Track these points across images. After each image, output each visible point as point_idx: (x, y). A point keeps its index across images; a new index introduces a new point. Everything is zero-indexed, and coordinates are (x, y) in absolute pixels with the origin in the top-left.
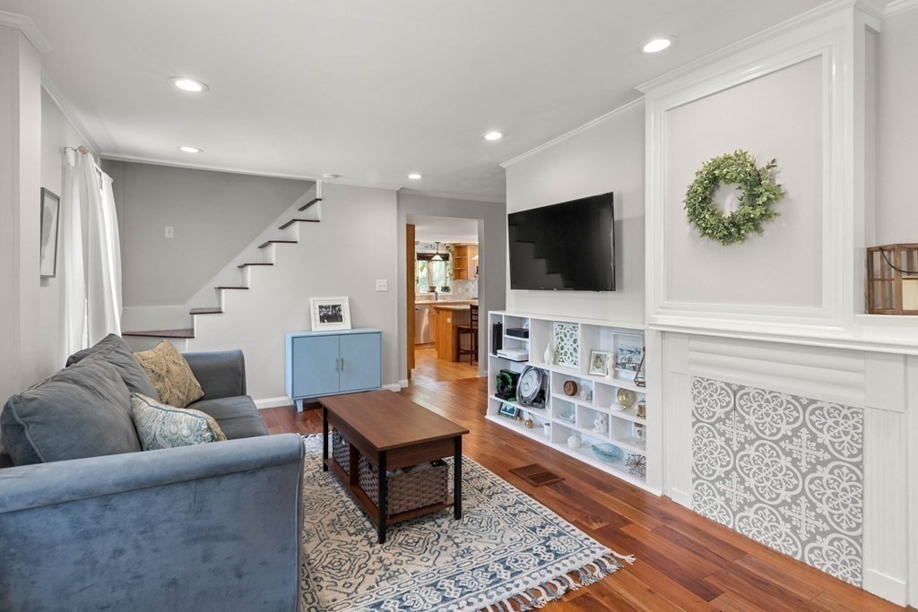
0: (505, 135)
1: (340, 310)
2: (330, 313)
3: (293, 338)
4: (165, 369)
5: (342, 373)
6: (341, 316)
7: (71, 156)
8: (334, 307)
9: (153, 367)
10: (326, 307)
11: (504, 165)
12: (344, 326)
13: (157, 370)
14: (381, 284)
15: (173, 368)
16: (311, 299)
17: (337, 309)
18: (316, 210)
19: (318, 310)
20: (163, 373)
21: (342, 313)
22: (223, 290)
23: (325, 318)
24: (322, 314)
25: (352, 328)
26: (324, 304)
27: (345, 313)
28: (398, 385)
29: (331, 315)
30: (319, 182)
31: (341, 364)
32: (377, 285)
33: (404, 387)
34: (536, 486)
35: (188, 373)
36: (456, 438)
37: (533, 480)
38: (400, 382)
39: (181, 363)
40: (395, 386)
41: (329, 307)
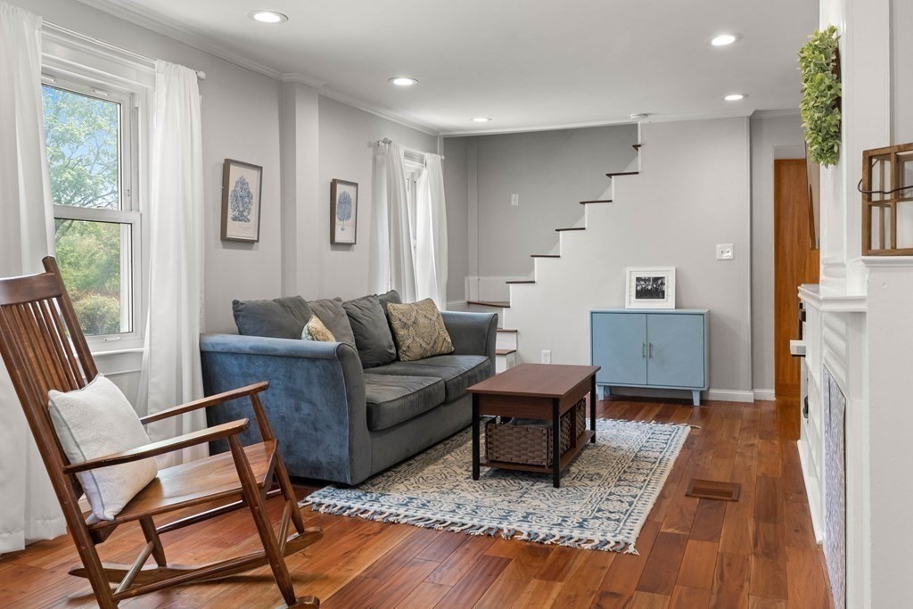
1: (662, 284)
2: (650, 287)
3: (592, 313)
4: (413, 319)
5: (650, 361)
6: (663, 292)
8: (656, 279)
9: (401, 316)
10: (646, 280)
12: (667, 304)
13: (404, 319)
14: (724, 250)
15: (422, 320)
16: (628, 269)
17: (660, 282)
18: (641, 161)
19: (634, 284)
20: (410, 323)
21: (665, 288)
22: (536, 259)
23: (641, 294)
24: (639, 288)
25: (676, 308)
26: (642, 276)
27: (670, 289)
28: (751, 393)
29: (650, 289)
30: (639, 125)
31: (649, 351)
32: (718, 252)
33: (762, 399)
34: (687, 495)
35: (437, 327)
36: (555, 401)
37: (695, 490)
38: (757, 391)
39: (434, 318)
40: (744, 395)
41: (649, 279)
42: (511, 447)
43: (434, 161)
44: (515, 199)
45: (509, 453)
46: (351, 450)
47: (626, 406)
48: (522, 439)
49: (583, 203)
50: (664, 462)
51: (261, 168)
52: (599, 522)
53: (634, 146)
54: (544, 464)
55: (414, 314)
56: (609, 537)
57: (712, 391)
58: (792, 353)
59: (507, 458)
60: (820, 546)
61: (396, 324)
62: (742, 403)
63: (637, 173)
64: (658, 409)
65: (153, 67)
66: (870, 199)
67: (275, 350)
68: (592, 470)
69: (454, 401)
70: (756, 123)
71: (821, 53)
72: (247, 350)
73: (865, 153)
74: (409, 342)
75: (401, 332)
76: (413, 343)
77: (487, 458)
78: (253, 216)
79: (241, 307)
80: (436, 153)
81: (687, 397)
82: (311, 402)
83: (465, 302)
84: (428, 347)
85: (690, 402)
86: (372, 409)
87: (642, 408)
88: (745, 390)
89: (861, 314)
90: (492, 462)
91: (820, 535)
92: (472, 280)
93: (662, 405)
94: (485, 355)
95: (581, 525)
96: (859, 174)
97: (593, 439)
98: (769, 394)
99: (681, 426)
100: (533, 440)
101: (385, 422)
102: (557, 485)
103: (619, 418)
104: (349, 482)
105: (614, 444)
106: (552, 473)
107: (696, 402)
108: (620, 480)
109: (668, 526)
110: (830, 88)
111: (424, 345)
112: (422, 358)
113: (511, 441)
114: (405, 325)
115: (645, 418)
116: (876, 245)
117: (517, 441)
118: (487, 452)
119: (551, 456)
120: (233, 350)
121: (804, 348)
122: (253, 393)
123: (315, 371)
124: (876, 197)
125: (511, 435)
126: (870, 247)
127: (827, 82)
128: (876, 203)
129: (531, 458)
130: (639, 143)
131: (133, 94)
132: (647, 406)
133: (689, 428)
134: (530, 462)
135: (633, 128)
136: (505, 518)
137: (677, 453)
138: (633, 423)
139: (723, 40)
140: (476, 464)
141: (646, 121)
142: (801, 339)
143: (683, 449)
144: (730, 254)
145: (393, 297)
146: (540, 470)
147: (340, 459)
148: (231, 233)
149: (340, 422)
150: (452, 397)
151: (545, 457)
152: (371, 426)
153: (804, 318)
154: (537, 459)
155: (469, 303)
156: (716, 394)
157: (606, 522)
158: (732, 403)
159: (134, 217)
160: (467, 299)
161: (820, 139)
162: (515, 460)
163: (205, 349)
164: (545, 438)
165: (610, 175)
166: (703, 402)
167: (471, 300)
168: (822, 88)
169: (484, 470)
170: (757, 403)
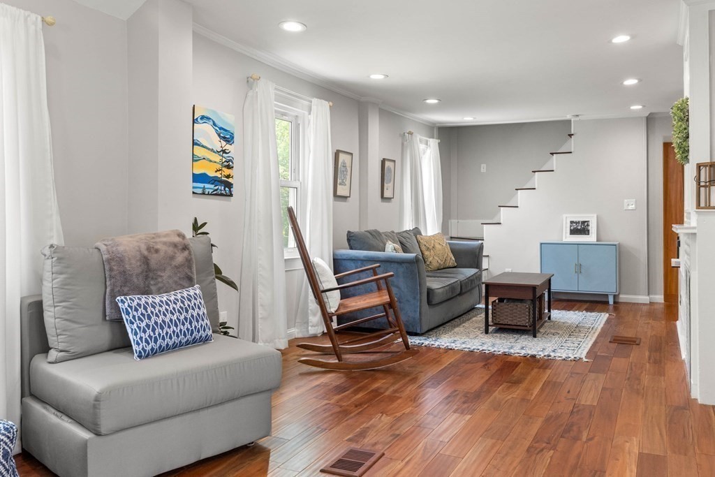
1: (588, 225)
2: (579, 228)
3: (541, 244)
4: (432, 245)
6: (588, 230)
8: (583, 222)
9: (425, 243)
10: (576, 223)
12: (591, 238)
13: (427, 245)
14: (629, 203)
15: (438, 246)
16: (564, 216)
17: (586, 224)
18: (572, 144)
19: (569, 224)
20: (431, 247)
21: (590, 228)
22: (502, 208)
23: (575, 231)
24: (572, 228)
25: (598, 240)
26: (575, 220)
27: (593, 228)
28: (648, 298)
29: (580, 229)
30: (573, 121)
31: (579, 268)
32: (626, 204)
33: (655, 301)
34: (610, 342)
35: (447, 250)
36: (534, 288)
37: (614, 340)
38: (651, 296)
39: (444, 245)
40: (643, 299)
41: (579, 222)
42: (507, 316)
43: (434, 143)
44: (483, 168)
45: (506, 319)
46: (420, 313)
47: (565, 304)
48: (514, 311)
49: (534, 172)
50: (594, 329)
51: (352, 154)
52: (563, 350)
53: (569, 135)
54: (527, 325)
55: (433, 242)
56: (570, 355)
57: (621, 296)
58: (673, 265)
59: (505, 322)
60: (684, 361)
61: (423, 248)
62: (641, 304)
63: (571, 152)
64: (586, 306)
65: (311, 102)
66: (699, 185)
67: (378, 258)
68: (553, 331)
69: (465, 293)
70: (650, 121)
71: (681, 112)
72: (362, 258)
73: (697, 164)
74: (431, 259)
75: (426, 253)
76: (434, 260)
77: (492, 322)
78: (348, 182)
79: (352, 235)
80: (433, 138)
81: (604, 299)
82: (397, 287)
83: (449, 237)
84: (442, 263)
85: (607, 303)
86: (430, 292)
87: (575, 305)
88: (643, 295)
89: (695, 234)
90: (496, 324)
91: (684, 355)
92: (453, 222)
93: (588, 304)
94: (477, 268)
95: (554, 351)
96: (695, 174)
97: (549, 318)
98: (659, 298)
99: (603, 314)
100: (520, 311)
101: (436, 300)
102: (535, 336)
103: (562, 309)
104: (418, 332)
105: (562, 321)
106: (531, 330)
107: (611, 302)
108: (570, 335)
109: (601, 353)
110: (685, 129)
111: (439, 261)
112: (438, 269)
113: (507, 312)
114: (428, 249)
115: (579, 309)
116: (702, 204)
117: (511, 312)
118: (492, 319)
119: (531, 320)
120: (353, 258)
121: (679, 263)
122: (385, 278)
123: (401, 269)
124: (702, 184)
125: (507, 308)
126: (699, 205)
127: (684, 126)
128: (703, 186)
129: (519, 321)
130: (572, 133)
131: (297, 116)
132: (578, 304)
133: (607, 315)
134: (518, 324)
135: (568, 123)
136: (511, 348)
137: (602, 325)
138: (572, 312)
139: (631, 82)
140: (487, 325)
141: (577, 119)
142: (678, 258)
143: (604, 324)
144: (633, 206)
145: (416, 232)
146: (526, 328)
147: (414, 318)
148: (339, 193)
149: (415, 298)
150: (463, 291)
151: (527, 321)
152: (429, 302)
153: (679, 245)
154: (523, 322)
155: (451, 238)
156: (623, 298)
157: (567, 350)
158: (635, 303)
159: (297, 184)
160: (450, 235)
161: (681, 152)
162: (509, 323)
163: (336, 257)
164: (527, 310)
165: (552, 154)
166: (615, 302)
167: (453, 236)
168: (681, 129)
169: (491, 329)
170: (651, 303)
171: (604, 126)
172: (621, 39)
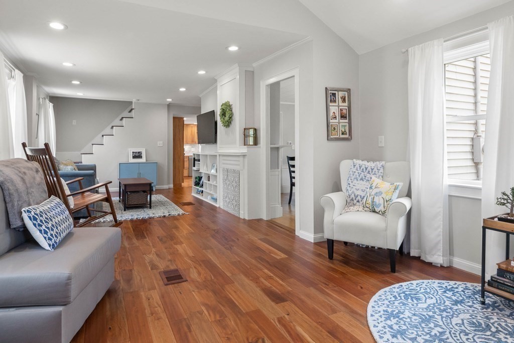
0: (186, 89)
1: (141, 154)
3: (120, 164)
6: (142, 156)
7: (41, 100)
8: (139, 152)
10: (136, 153)
11: (200, 96)
12: (143, 160)
14: (160, 143)
16: (129, 149)
18: (133, 114)
19: (132, 154)
22: (94, 145)
23: (134, 157)
25: (146, 161)
26: (134, 151)
27: (144, 155)
29: (137, 156)
30: (133, 102)
31: (139, 175)
32: (158, 144)
36: (150, 185)
37: (184, 204)
38: (169, 185)
44: (74, 122)
53: (131, 109)
54: (146, 203)
59: (134, 203)
62: (165, 189)
63: (133, 118)
66: (245, 136)
89: (245, 155)
99: (159, 195)
102: (150, 208)
118: (127, 203)
126: (245, 144)
130: (133, 108)
133: (161, 195)
135: (131, 103)
139: (183, 89)
140: (125, 207)
144: (162, 145)
151: (146, 201)
154: (144, 202)
158: (163, 189)
165: (123, 118)
166: (155, 190)
170: (169, 189)
171: (149, 106)
172: (202, 72)
